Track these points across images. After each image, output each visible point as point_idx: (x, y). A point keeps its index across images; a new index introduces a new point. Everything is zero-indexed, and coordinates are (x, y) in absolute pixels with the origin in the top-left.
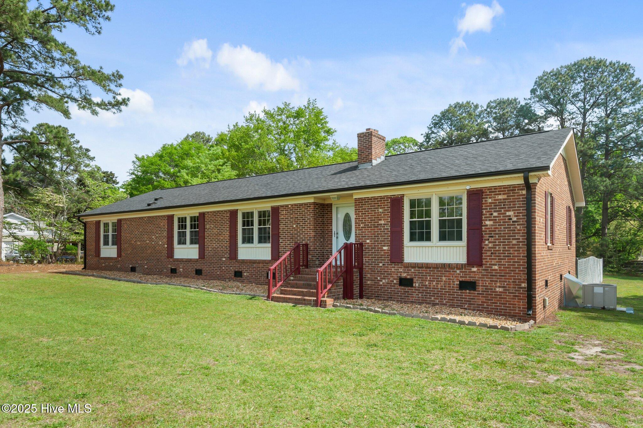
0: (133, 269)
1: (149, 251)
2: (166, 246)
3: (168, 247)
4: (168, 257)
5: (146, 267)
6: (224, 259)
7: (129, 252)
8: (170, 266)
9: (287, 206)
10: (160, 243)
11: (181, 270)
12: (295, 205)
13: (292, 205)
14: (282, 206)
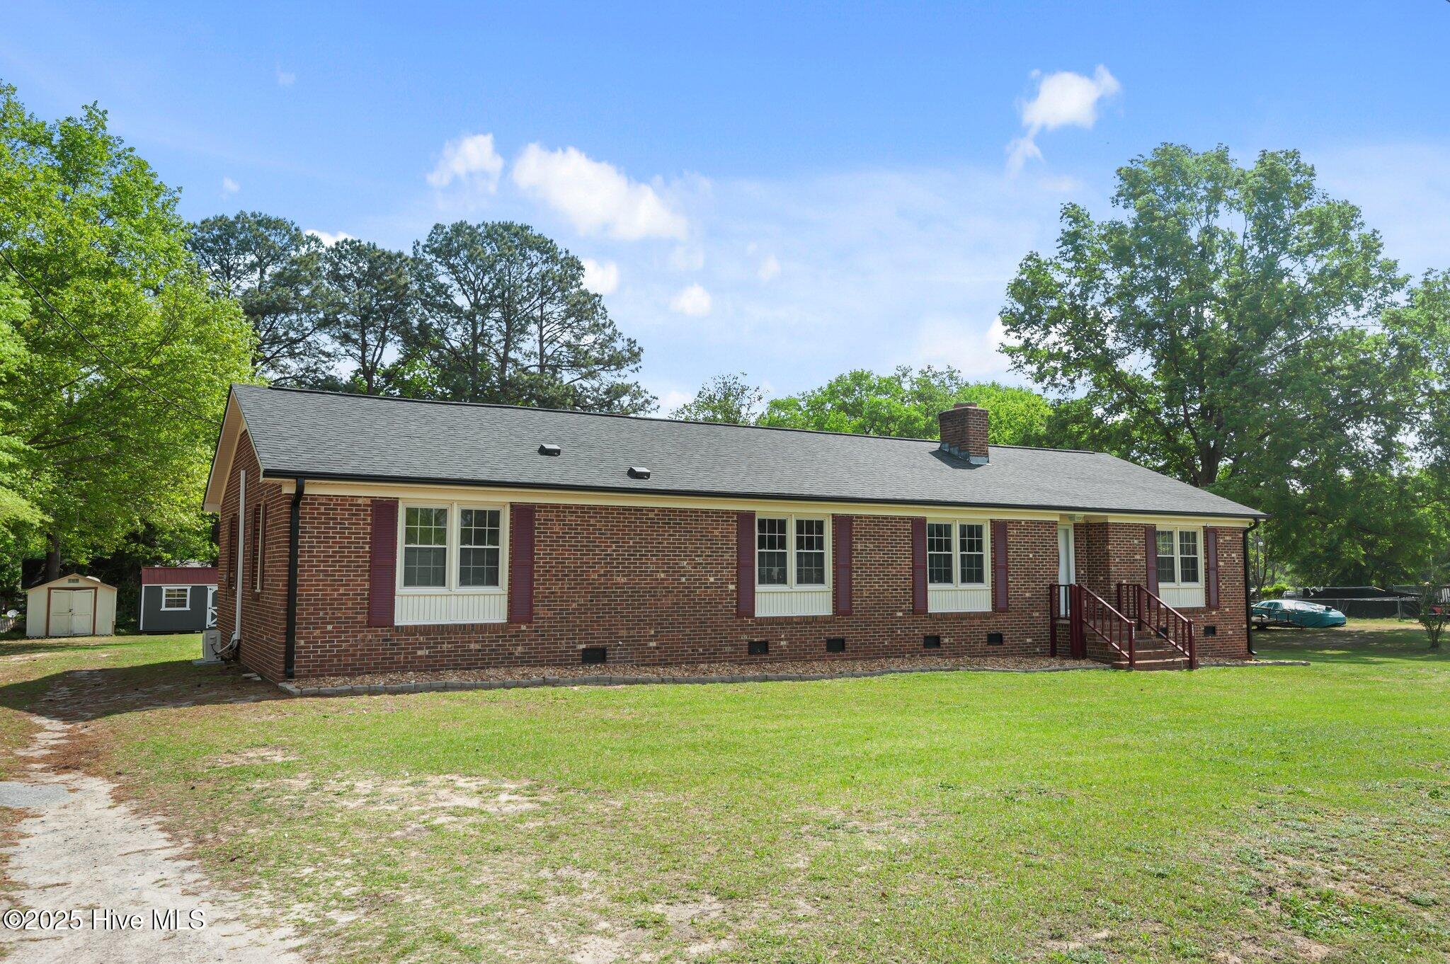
0: (595, 656)
1: (668, 602)
2: (732, 587)
3: (738, 590)
4: (739, 615)
5: (653, 644)
6: (900, 614)
7: (574, 605)
8: (745, 637)
9: (1019, 522)
10: (712, 579)
11: (784, 643)
12: (1032, 522)
13: (1027, 522)
14: (1011, 522)
